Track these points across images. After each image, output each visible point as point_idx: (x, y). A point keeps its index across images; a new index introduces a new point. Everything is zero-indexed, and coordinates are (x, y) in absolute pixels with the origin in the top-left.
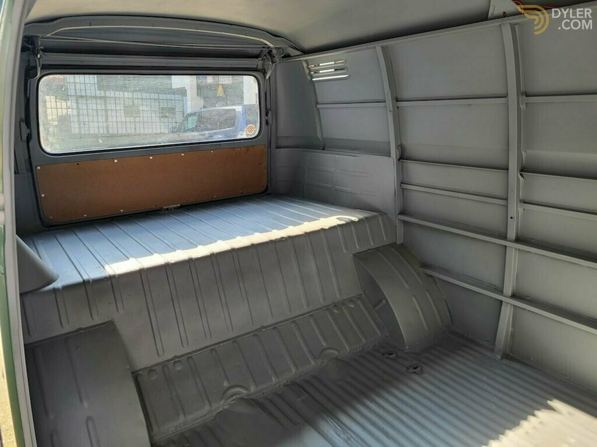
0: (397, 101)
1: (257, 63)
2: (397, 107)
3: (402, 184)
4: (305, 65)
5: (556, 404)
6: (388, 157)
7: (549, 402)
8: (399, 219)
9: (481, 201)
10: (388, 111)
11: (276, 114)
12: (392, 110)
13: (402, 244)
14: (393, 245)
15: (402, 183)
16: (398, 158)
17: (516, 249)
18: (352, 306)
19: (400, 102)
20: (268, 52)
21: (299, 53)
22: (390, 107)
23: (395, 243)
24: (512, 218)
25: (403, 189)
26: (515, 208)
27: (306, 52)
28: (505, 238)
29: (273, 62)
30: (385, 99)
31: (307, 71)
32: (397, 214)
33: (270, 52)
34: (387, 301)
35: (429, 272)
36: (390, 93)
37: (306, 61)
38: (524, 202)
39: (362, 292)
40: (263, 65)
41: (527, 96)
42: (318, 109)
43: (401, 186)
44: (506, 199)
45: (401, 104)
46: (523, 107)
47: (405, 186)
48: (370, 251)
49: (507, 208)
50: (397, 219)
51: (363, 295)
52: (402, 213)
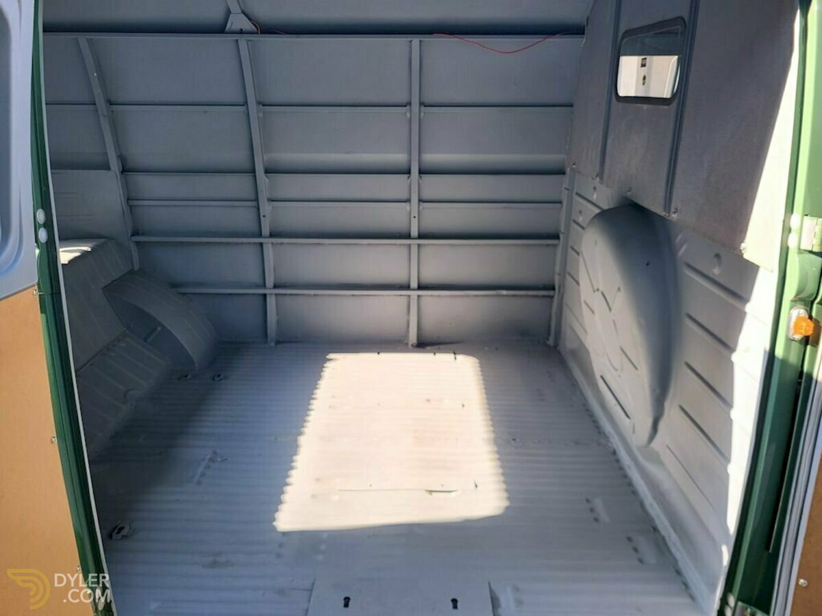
0: (111, 104)
2: (112, 111)
5: (331, 356)
6: (106, 171)
7: (328, 357)
10: (100, 115)
12: (106, 114)
13: (139, 270)
14: (132, 272)
15: (128, 200)
16: (121, 170)
17: (272, 243)
18: (124, 345)
19: (113, 106)
22: (102, 110)
23: (131, 270)
24: (264, 216)
25: (130, 206)
26: (266, 208)
28: (260, 235)
30: (95, 101)
32: (130, 234)
34: (163, 326)
35: (183, 290)
36: (101, 94)
38: (273, 201)
39: (125, 329)
41: (264, 105)
43: (128, 203)
44: (257, 200)
45: (115, 108)
46: (261, 115)
47: (132, 203)
48: (116, 283)
49: (259, 208)
50: (131, 243)
51: (128, 332)
52: (135, 233)
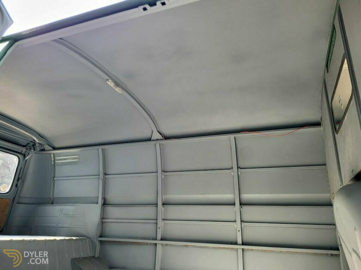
0: (105, 175)
1: (23, 150)
2: (105, 178)
3: (103, 220)
4: (52, 156)
6: (96, 204)
8: (98, 240)
9: (144, 223)
10: (100, 179)
11: (23, 182)
12: (102, 179)
13: (98, 257)
16: (102, 204)
17: (161, 244)
20: (32, 145)
21: (51, 149)
22: (101, 178)
23: (94, 256)
24: (159, 228)
25: (103, 222)
26: (160, 223)
27: (55, 149)
28: (156, 239)
29: (34, 150)
30: (100, 174)
31: (53, 159)
32: (98, 236)
33: (34, 145)
36: (102, 171)
37: (54, 154)
38: (164, 220)
40: (26, 152)
41: (165, 172)
42: (54, 180)
43: (101, 221)
44: (157, 219)
45: (107, 176)
46: (163, 177)
48: (81, 258)
49: (157, 224)
50: (97, 241)
52: (101, 236)
